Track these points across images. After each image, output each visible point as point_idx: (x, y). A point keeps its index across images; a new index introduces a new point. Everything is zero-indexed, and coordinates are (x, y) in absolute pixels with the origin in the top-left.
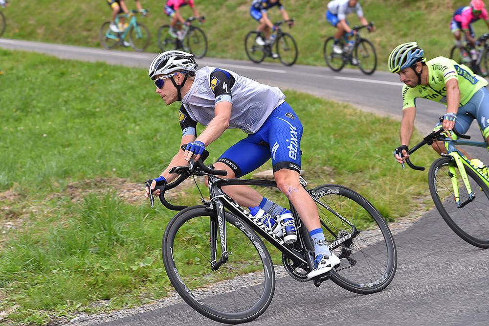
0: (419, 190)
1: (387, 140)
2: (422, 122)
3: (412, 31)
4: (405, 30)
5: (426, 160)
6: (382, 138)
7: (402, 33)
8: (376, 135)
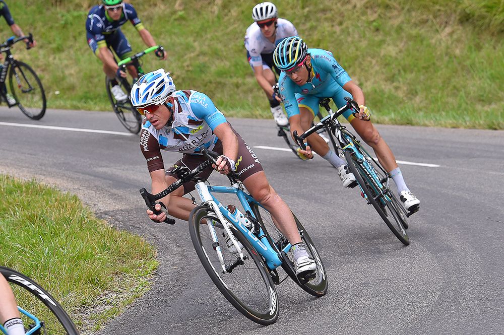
0: (82, 298)
1: (31, 219)
2: (88, 187)
3: (69, 43)
4: (58, 41)
5: (93, 248)
6: (25, 215)
7: (54, 46)
8: (15, 211)
